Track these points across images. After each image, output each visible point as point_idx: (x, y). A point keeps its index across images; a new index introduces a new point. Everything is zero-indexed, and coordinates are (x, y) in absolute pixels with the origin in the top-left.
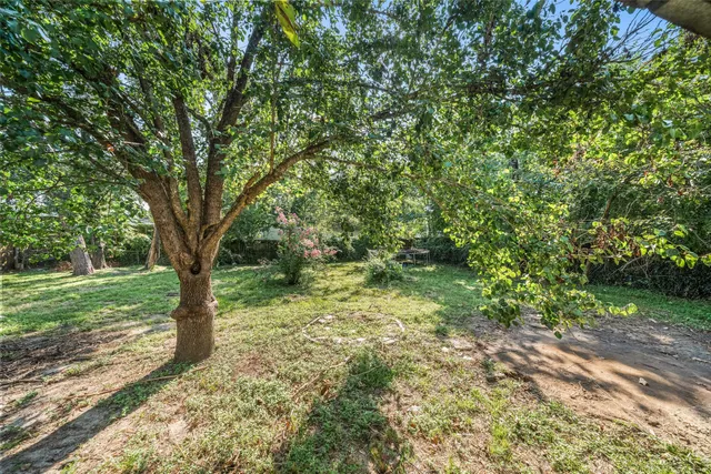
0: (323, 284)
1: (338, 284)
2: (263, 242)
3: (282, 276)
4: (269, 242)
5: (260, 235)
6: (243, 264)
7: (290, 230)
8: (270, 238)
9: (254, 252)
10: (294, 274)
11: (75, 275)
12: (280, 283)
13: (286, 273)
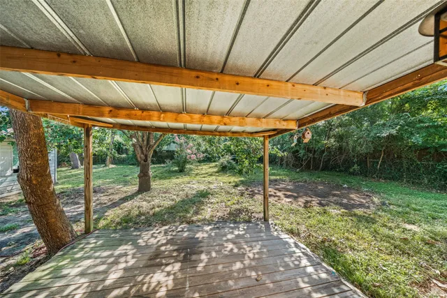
0: (196, 172)
1: (203, 172)
2: (167, 151)
3: (177, 168)
4: (170, 151)
5: (165, 148)
6: (156, 164)
7: (181, 145)
8: (171, 149)
9: (162, 157)
10: (182, 167)
11: (73, 169)
12: (176, 171)
13: (179, 167)
